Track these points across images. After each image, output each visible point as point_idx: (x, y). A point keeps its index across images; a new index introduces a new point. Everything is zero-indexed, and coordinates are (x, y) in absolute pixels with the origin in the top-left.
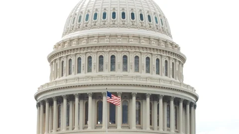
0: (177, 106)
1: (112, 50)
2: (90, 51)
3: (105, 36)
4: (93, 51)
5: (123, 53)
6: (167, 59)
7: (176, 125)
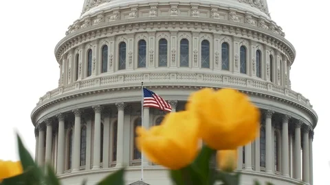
0: (279, 131)
1: (162, 29)
2: (122, 32)
3: (149, 7)
4: (127, 32)
5: (180, 34)
6: (260, 48)
7: (277, 164)
